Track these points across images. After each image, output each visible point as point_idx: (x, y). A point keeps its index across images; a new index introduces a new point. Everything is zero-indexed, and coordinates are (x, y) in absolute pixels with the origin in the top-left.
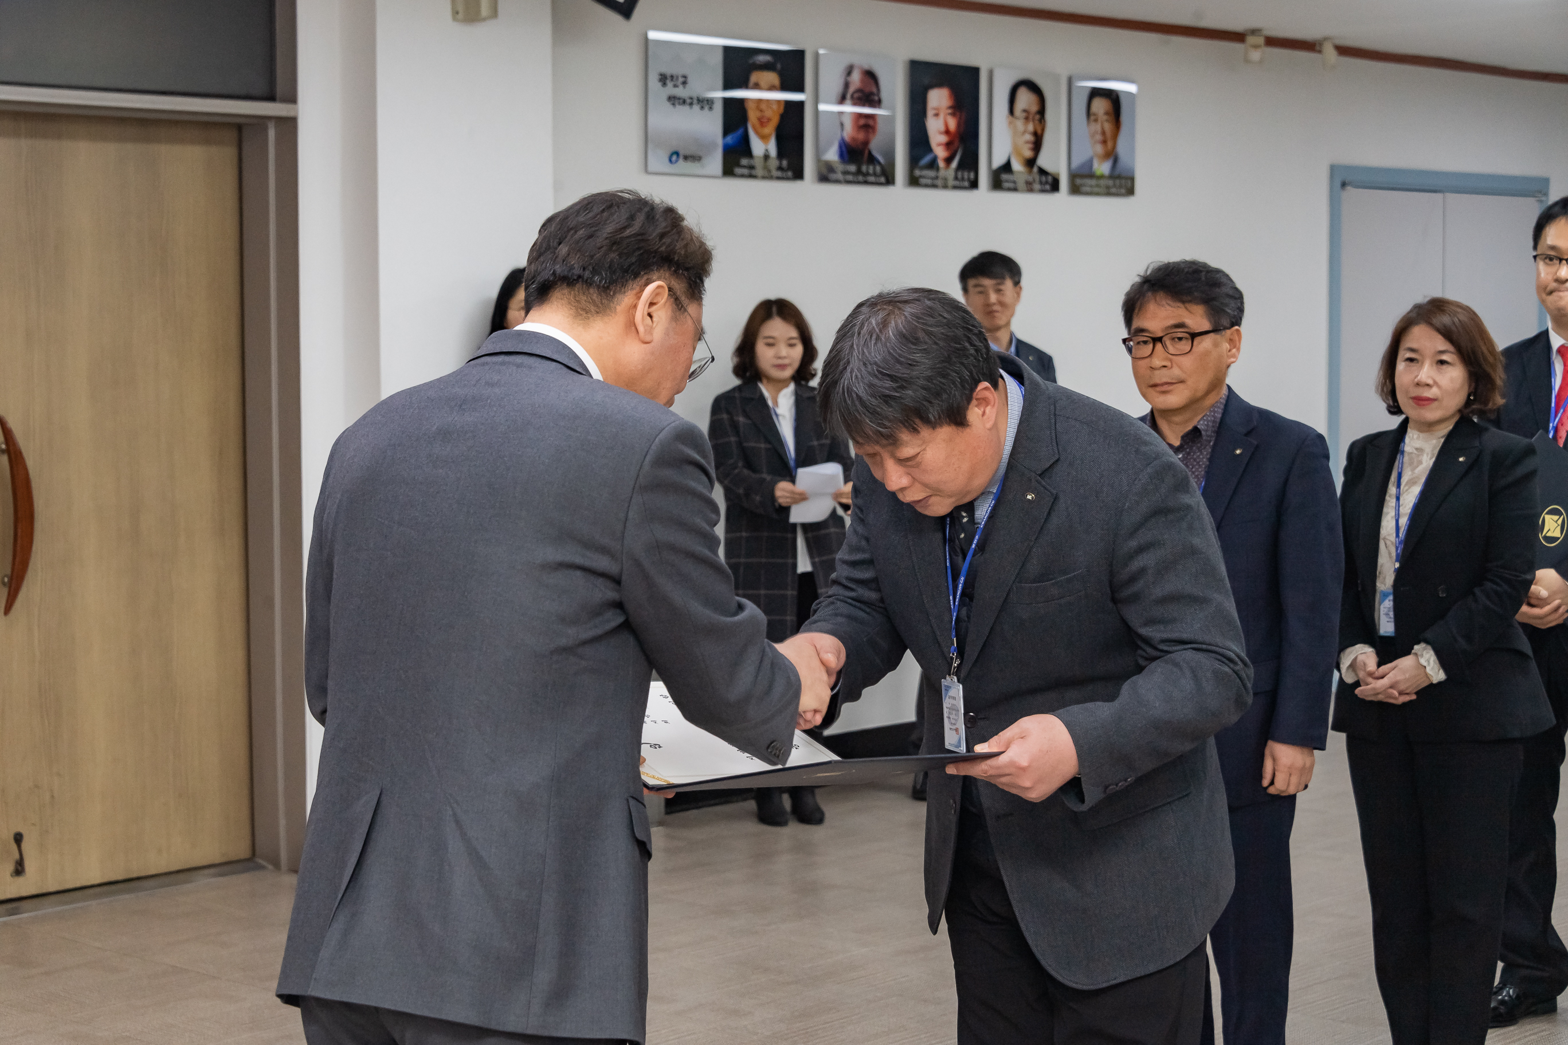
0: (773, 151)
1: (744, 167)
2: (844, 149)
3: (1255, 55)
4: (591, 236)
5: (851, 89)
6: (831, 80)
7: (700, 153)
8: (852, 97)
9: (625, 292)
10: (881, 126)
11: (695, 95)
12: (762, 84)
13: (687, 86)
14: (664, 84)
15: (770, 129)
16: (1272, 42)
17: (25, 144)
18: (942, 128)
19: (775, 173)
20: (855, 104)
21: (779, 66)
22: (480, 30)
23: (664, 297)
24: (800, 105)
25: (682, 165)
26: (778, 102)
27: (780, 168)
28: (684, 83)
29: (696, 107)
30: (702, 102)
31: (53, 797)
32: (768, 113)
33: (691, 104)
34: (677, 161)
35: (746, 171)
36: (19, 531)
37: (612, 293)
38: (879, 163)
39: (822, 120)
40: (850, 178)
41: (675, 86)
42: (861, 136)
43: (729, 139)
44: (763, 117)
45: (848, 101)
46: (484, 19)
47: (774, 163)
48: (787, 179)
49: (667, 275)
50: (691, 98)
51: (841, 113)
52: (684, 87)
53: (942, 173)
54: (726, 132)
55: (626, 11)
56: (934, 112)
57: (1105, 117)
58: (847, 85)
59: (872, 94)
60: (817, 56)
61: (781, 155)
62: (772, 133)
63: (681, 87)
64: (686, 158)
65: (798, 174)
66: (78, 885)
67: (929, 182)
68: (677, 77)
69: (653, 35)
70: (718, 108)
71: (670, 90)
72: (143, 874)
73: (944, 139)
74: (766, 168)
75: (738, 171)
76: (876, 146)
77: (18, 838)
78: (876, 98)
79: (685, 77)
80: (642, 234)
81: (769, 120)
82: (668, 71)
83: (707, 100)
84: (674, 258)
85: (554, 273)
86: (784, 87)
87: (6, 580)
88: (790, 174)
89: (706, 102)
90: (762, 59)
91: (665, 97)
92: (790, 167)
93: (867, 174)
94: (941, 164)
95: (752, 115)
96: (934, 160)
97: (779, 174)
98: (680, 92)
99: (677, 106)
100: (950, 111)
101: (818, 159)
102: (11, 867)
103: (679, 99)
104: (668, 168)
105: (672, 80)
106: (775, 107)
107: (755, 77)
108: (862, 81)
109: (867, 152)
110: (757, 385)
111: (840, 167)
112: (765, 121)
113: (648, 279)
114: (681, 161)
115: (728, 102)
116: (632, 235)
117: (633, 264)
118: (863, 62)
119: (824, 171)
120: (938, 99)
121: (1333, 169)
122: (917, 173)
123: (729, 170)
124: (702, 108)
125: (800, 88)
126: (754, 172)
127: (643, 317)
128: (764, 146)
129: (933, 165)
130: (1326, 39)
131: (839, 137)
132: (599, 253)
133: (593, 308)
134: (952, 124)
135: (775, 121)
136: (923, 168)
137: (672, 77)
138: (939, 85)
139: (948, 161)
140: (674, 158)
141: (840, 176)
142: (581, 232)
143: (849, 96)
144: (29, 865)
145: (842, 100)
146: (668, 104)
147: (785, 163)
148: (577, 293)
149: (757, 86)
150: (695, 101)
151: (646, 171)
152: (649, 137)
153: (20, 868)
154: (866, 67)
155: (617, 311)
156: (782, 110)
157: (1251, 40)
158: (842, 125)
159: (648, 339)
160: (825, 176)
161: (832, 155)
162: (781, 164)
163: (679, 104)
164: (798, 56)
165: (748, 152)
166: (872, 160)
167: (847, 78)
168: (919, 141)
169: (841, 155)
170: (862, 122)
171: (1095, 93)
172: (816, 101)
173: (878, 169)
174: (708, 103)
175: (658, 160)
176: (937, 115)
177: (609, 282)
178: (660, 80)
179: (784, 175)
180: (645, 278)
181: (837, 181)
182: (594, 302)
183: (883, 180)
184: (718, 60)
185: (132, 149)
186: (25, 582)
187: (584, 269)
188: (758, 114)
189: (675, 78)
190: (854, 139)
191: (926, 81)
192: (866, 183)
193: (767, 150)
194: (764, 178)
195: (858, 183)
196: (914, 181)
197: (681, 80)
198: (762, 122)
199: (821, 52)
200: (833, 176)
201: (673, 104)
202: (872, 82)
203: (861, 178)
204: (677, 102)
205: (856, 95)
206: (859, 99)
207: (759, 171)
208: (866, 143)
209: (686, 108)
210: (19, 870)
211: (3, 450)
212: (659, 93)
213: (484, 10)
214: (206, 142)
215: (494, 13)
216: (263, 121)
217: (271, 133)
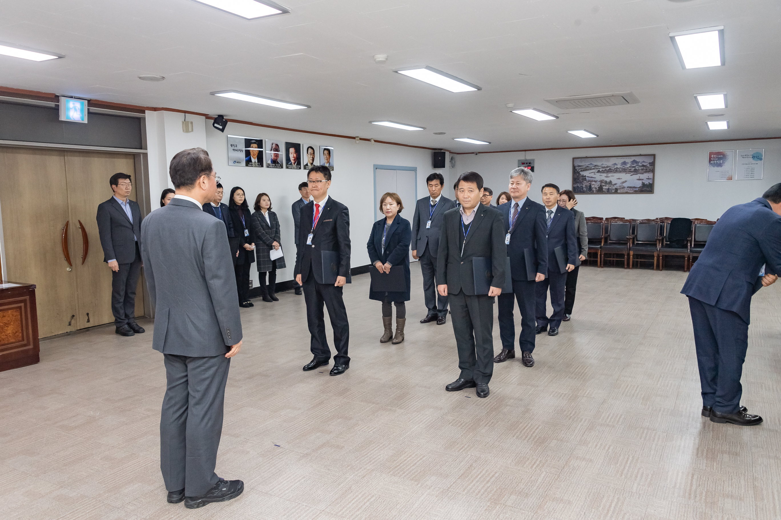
0: (257, 161)
3: (358, 142)
10: (280, 156)
11: (239, 149)
12: (254, 147)
14: (232, 147)
15: (256, 156)
16: (361, 139)
17: (82, 158)
18: (293, 156)
19: (257, 166)
21: (257, 143)
22: (189, 134)
25: (236, 164)
26: (257, 150)
27: (258, 165)
28: (236, 146)
29: (239, 151)
31: (95, 305)
32: (255, 153)
33: (238, 151)
35: (251, 165)
36: (85, 245)
40: (274, 167)
42: (276, 158)
45: (272, 151)
46: (190, 132)
47: (257, 163)
48: (260, 167)
49: (203, 173)
51: (271, 153)
53: (293, 166)
54: (246, 158)
55: (222, 130)
56: (291, 153)
57: (327, 154)
58: (272, 147)
59: (277, 149)
61: (258, 162)
64: (237, 162)
65: (262, 166)
66: (102, 324)
67: (291, 168)
69: (229, 136)
70: (244, 152)
71: (233, 148)
73: (293, 159)
75: (249, 165)
76: (279, 160)
77: (88, 314)
78: (279, 150)
82: (233, 144)
86: (258, 148)
87: (83, 257)
90: (253, 141)
92: (260, 165)
93: (277, 166)
94: (293, 164)
95: (252, 153)
96: (292, 163)
97: (258, 166)
98: (235, 148)
99: (235, 151)
100: (294, 153)
101: (266, 163)
102: (86, 320)
104: (233, 165)
107: (252, 145)
108: (275, 146)
109: (277, 161)
110: (261, 211)
111: (271, 165)
115: (246, 150)
118: (276, 142)
120: (292, 150)
121: (374, 165)
122: (288, 166)
123: (247, 165)
125: (262, 148)
126: (252, 166)
127: (202, 184)
128: (254, 160)
129: (291, 164)
130: (372, 139)
131: (271, 158)
134: (295, 156)
135: (257, 155)
136: (289, 165)
138: (292, 148)
139: (294, 163)
140: (235, 162)
141: (271, 167)
143: (273, 149)
144: (91, 320)
145: (271, 151)
146: (233, 151)
147: (259, 163)
149: (252, 147)
151: (229, 165)
152: (229, 157)
154: (276, 143)
156: (258, 152)
157: (356, 138)
158: (271, 156)
159: (204, 189)
160: (268, 166)
161: (269, 162)
164: (261, 141)
165: (251, 161)
166: (278, 163)
168: (288, 159)
169: (271, 162)
170: (276, 155)
171: (325, 149)
173: (279, 165)
174: (242, 151)
175: (231, 163)
183: (281, 167)
184: (244, 141)
185: (109, 160)
186: (87, 256)
190: (274, 159)
191: (289, 147)
192: (277, 168)
194: (255, 167)
195: (275, 168)
196: (287, 168)
197: (235, 146)
198: (254, 155)
199: (266, 140)
200: (270, 166)
202: (277, 147)
203: (276, 167)
206: (275, 150)
207: (254, 165)
208: (277, 159)
210: (88, 321)
211: (80, 228)
212: (231, 149)
213: (190, 130)
214: (126, 158)
215: (192, 131)
216: (139, 154)
217: (142, 156)
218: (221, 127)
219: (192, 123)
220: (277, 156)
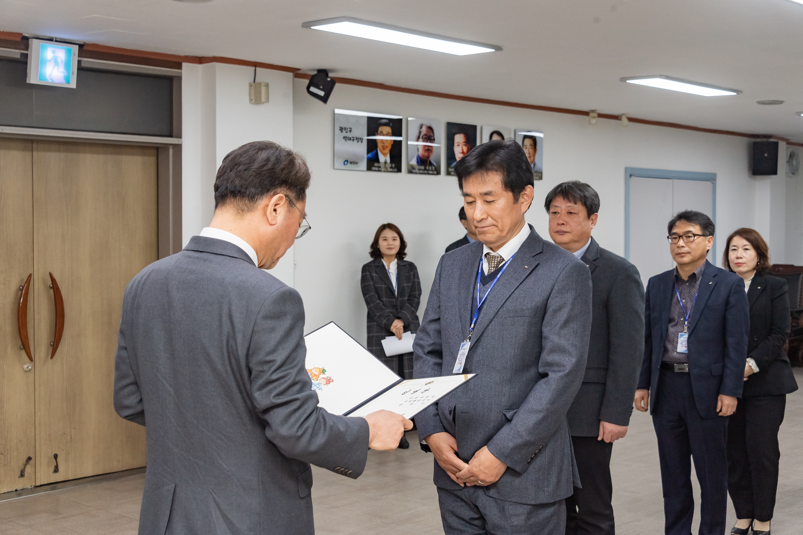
0: (388, 160)
1: (376, 167)
2: (419, 159)
3: (594, 121)
4: (246, 170)
5: (422, 134)
6: (413, 131)
7: (358, 161)
8: (422, 138)
9: (262, 199)
10: (434, 150)
11: (355, 137)
12: (385, 132)
13: (351, 132)
14: (342, 132)
15: (387, 151)
16: (600, 116)
17: (63, 155)
18: (461, 151)
19: (389, 170)
20: (423, 141)
21: (391, 124)
22: (261, 107)
23: (283, 202)
24: (400, 142)
25: (349, 166)
26: (391, 140)
27: (391, 167)
28: (350, 131)
29: (355, 141)
30: (358, 139)
31: (71, 438)
32: (386, 144)
33: (353, 140)
34: (347, 164)
35: (377, 169)
36: (58, 321)
37: (255, 200)
38: (434, 166)
39: (409, 147)
40: (421, 172)
41: (346, 132)
42: (426, 154)
43: (370, 155)
44: (384, 146)
45: (421, 140)
46: (263, 103)
47: (389, 165)
48: (395, 172)
49: (285, 190)
50: (353, 137)
51: (417, 145)
52: (350, 133)
54: (368, 152)
55: (324, 99)
56: (458, 144)
57: (530, 147)
58: (420, 132)
59: (431, 136)
60: (407, 121)
61: (392, 162)
62: (387, 153)
63: (349, 132)
64: (351, 163)
65: (399, 170)
66: (82, 476)
68: (347, 128)
69: (337, 111)
70: (365, 143)
71: (344, 134)
72: (112, 471)
73: (461, 155)
74: (385, 167)
75: (373, 168)
76: (432, 158)
77: (56, 456)
78: (433, 138)
79: (350, 128)
80: (273, 169)
81: (387, 147)
82: (343, 126)
83: (360, 138)
84: (288, 181)
85: (227, 189)
86: (393, 134)
87: (52, 343)
88: (396, 170)
89: (359, 139)
90: (384, 121)
91: (342, 137)
92: (396, 167)
93: (429, 170)
95: (380, 145)
97: (391, 170)
98: (349, 135)
99: (347, 140)
100: (464, 144)
101: (408, 164)
102: (53, 469)
103: (348, 138)
104: (343, 167)
105: (345, 130)
106: (389, 141)
107: (381, 129)
108: (427, 131)
109: (428, 161)
110: (381, 260)
111: (417, 167)
112: (385, 147)
113: (275, 192)
114: (349, 164)
115: (368, 140)
116: (267, 170)
117: (267, 184)
118: (427, 123)
119: (411, 169)
120: (459, 139)
121: (626, 169)
122: (450, 170)
123: (369, 168)
124: (358, 142)
125: (400, 135)
126: (380, 169)
127: (271, 212)
128: (384, 158)
130: (623, 114)
131: (417, 154)
132: (249, 179)
133: (245, 208)
134: (465, 149)
135: (389, 147)
136: (452, 168)
137: (345, 128)
138: (459, 133)
140: (346, 163)
141: (417, 171)
142: (241, 168)
143: (421, 137)
144: (61, 468)
145: (418, 139)
146: (344, 140)
147: (393, 165)
148: (237, 200)
149: (382, 134)
150: (355, 139)
151: (334, 169)
152: (335, 153)
153: (56, 469)
154: (428, 125)
155: (258, 208)
156: (392, 143)
157: (591, 115)
158: (418, 149)
159: (273, 223)
160: (411, 171)
161: (414, 162)
162: (392, 165)
163: (348, 140)
164: (399, 121)
165: (377, 160)
166: (431, 164)
167: (421, 130)
168: (451, 156)
169: (418, 162)
170: (427, 148)
171: (525, 137)
172: (407, 140)
173: (433, 168)
174: (360, 140)
175: (339, 164)
176: (458, 145)
177: (254, 194)
178: (340, 130)
179: (393, 170)
180: (274, 191)
181: (416, 173)
182: (246, 204)
183: (435, 172)
184: (365, 122)
185: (111, 158)
186: (60, 343)
187: (242, 186)
188: (383, 145)
189: (346, 129)
190: (423, 155)
191: (454, 131)
192: (428, 174)
193: (386, 160)
194: (384, 171)
195: (425, 174)
196: (448, 173)
197: (349, 130)
198: (384, 148)
199: (409, 119)
200: (414, 171)
201: (346, 140)
202: (431, 131)
203: (426, 172)
204: (347, 139)
205: (424, 137)
206: (425, 138)
207: (382, 169)
208: (428, 157)
209: (352, 141)
210: (56, 470)
211: (51, 288)
212: (340, 135)
213: (263, 99)
214: (143, 154)
215: (267, 100)
216: (167, 145)
217: (171, 151)
218: (322, 93)
219: (267, 85)
220: (429, 150)
